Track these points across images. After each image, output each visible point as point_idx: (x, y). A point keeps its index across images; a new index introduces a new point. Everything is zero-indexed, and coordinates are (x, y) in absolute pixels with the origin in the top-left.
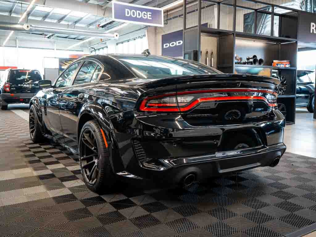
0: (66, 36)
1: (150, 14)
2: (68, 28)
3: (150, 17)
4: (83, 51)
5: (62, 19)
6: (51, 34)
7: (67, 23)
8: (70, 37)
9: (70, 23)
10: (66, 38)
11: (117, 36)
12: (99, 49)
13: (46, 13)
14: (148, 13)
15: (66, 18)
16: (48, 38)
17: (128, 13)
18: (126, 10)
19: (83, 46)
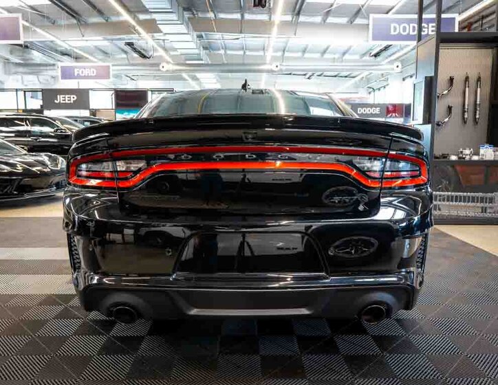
0: (336, 73)
1: (433, 27)
2: (334, 62)
3: (433, 31)
4: (357, 93)
5: (324, 52)
6: (310, 73)
7: (332, 56)
8: (340, 75)
9: (337, 56)
10: (335, 76)
11: (398, 67)
12: (379, 89)
13: (305, 46)
14: (431, 25)
15: (329, 50)
16: (309, 78)
17: (395, 31)
18: (392, 25)
19: (357, 86)
